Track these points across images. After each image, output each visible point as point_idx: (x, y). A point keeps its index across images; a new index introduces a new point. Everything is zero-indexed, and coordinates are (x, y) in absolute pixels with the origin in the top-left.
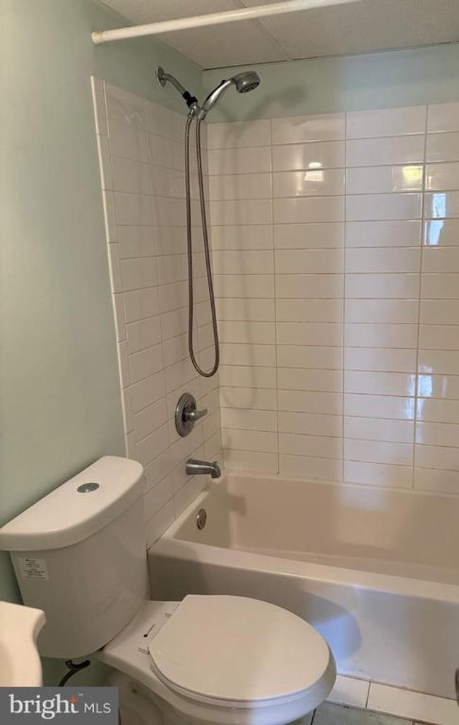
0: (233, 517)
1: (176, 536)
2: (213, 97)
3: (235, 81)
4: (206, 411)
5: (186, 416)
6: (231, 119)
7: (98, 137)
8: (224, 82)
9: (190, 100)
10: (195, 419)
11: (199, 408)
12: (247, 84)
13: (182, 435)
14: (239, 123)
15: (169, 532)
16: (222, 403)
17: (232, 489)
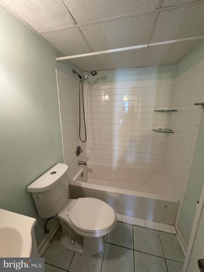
0: (89, 173)
1: (76, 180)
2: (86, 77)
3: (91, 73)
4: (83, 150)
5: (79, 151)
6: (89, 83)
7: (57, 84)
8: (88, 73)
9: (80, 77)
10: (81, 152)
11: (82, 149)
12: (94, 73)
13: (78, 156)
14: (92, 84)
15: (74, 179)
16: (87, 148)
17: (89, 167)
